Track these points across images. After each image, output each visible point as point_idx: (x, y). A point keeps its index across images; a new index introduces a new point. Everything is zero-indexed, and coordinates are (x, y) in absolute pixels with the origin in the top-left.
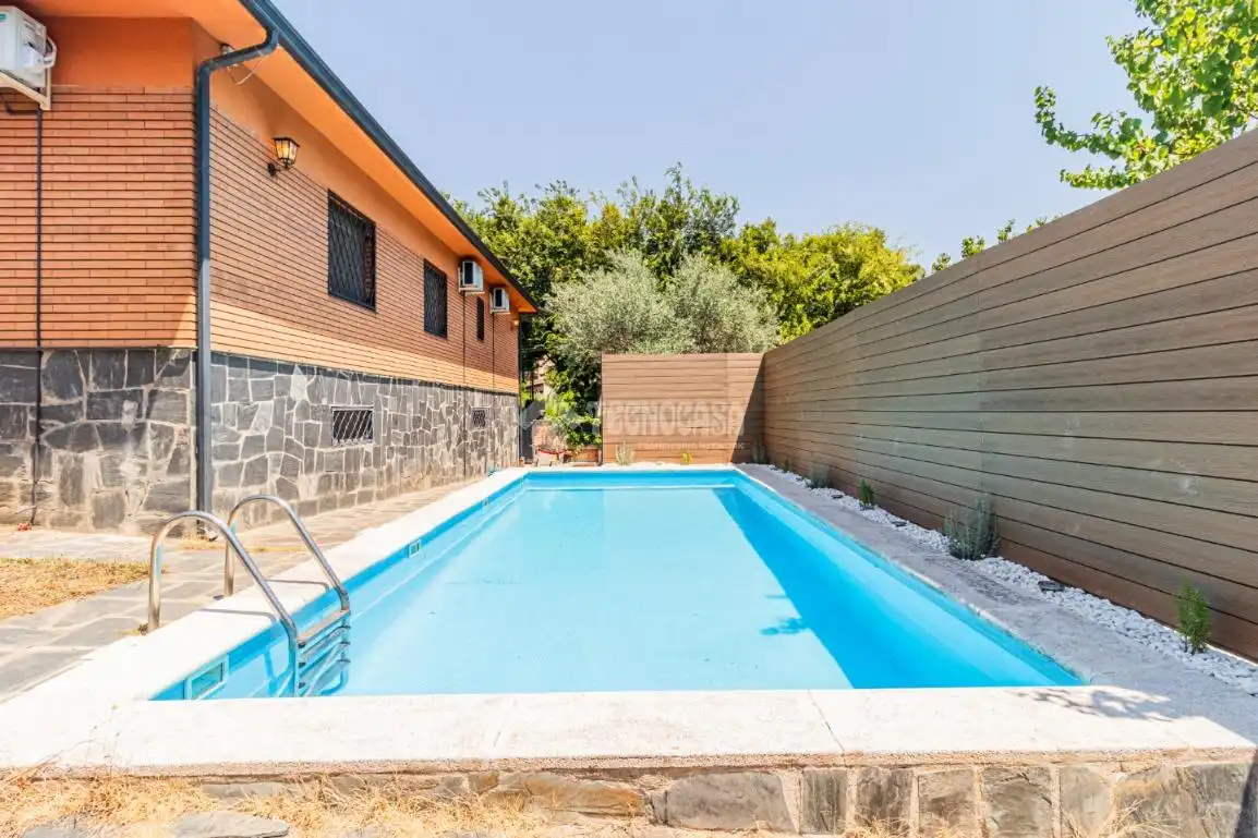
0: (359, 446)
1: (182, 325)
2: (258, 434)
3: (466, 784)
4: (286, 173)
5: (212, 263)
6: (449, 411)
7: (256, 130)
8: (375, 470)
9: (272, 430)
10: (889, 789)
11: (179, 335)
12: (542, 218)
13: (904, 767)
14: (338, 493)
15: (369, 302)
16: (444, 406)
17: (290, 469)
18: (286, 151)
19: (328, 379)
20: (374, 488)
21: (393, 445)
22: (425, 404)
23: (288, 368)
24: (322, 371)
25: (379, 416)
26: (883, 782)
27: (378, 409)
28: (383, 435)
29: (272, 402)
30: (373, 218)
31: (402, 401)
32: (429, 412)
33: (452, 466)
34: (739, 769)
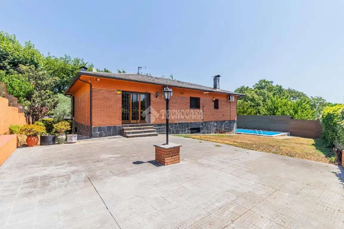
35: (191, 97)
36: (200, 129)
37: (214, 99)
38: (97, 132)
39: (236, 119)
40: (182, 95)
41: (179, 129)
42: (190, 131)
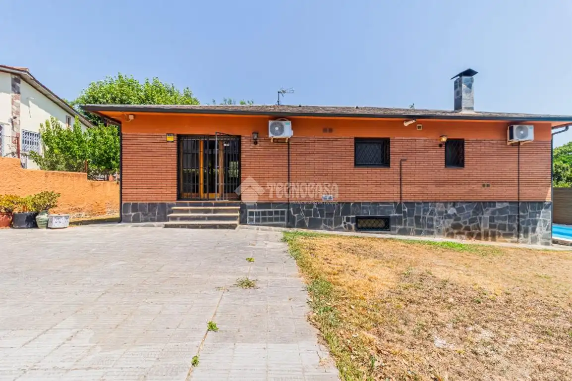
11: (547, 198)
35: (356, 139)
36: (391, 222)
37: (444, 139)
38: (131, 213)
39: (549, 199)
40: (328, 136)
41: (319, 217)
42: (353, 225)
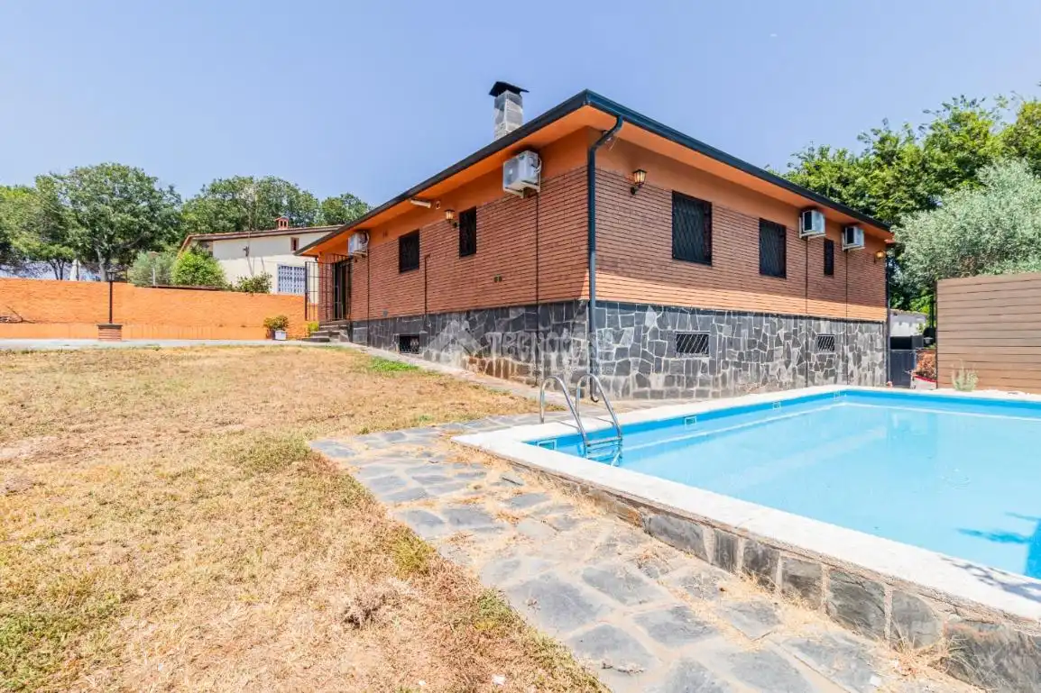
0: (698, 359)
1: (584, 289)
2: (623, 346)
3: (579, 488)
4: (641, 190)
5: (599, 253)
6: (787, 337)
7: (622, 171)
8: (712, 376)
9: (633, 345)
10: (764, 559)
11: (583, 293)
12: (931, 143)
13: (774, 548)
14: (680, 388)
15: (707, 259)
16: (782, 332)
17: (645, 369)
18: (640, 177)
19: (672, 313)
20: (710, 389)
21: (727, 359)
22: (760, 330)
23: (644, 308)
24: (668, 309)
25: (715, 338)
26: (760, 552)
27: (714, 332)
28: (718, 352)
29: (633, 328)
30: (709, 200)
31: (737, 329)
32: (765, 336)
33: (791, 380)
34: (683, 518)
35: (401, 239)
36: (420, 341)
37: (449, 215)
40: (386, 240)
41: (382, 336)
42: (397, 345)
